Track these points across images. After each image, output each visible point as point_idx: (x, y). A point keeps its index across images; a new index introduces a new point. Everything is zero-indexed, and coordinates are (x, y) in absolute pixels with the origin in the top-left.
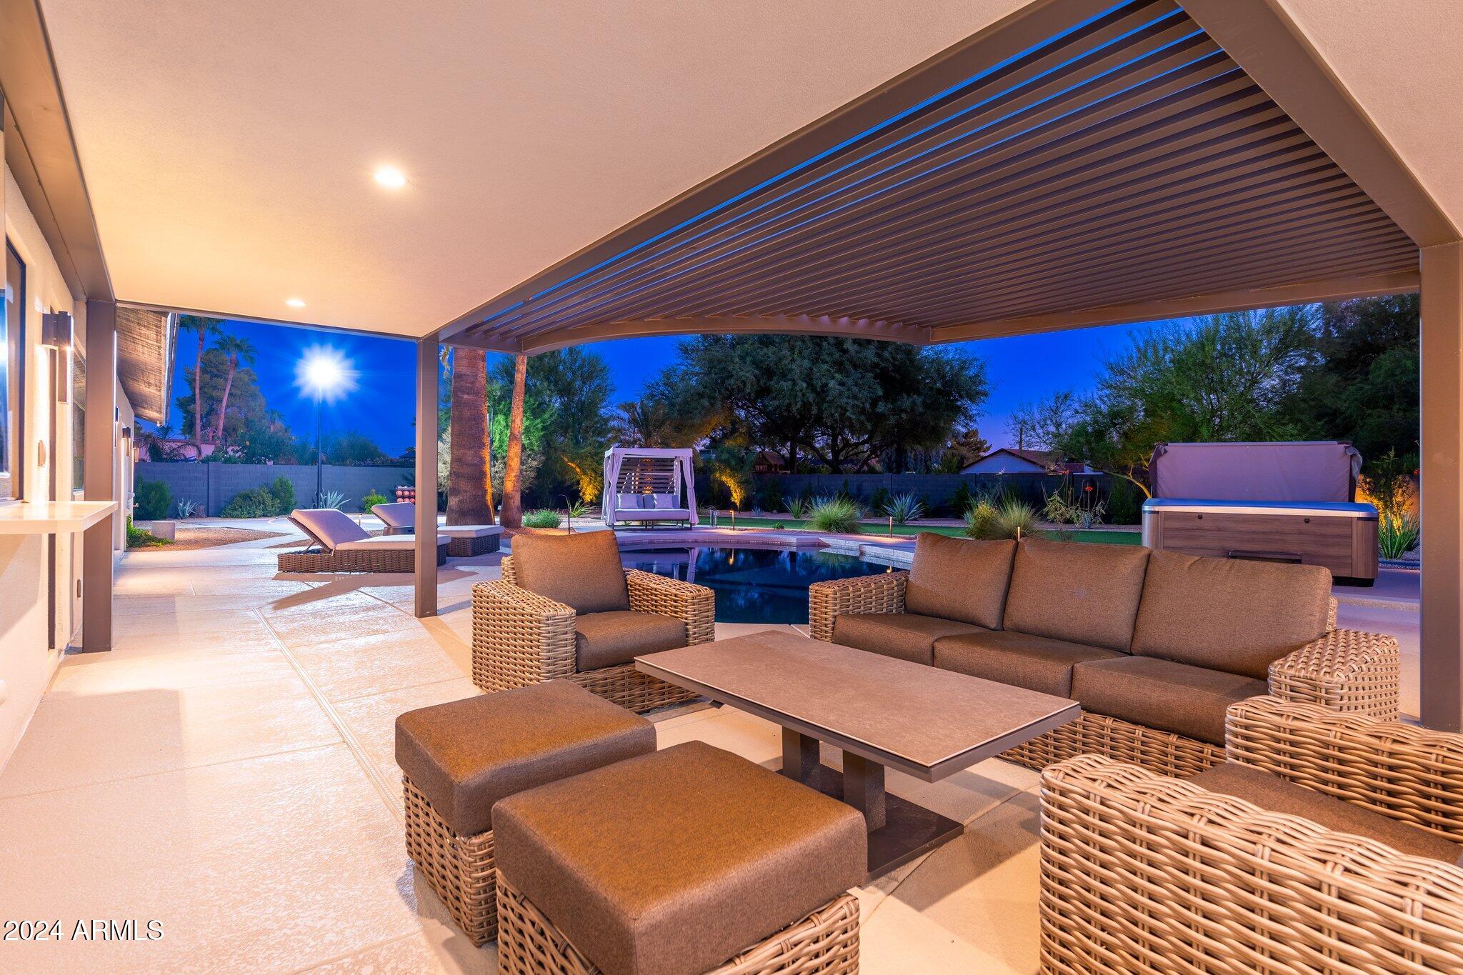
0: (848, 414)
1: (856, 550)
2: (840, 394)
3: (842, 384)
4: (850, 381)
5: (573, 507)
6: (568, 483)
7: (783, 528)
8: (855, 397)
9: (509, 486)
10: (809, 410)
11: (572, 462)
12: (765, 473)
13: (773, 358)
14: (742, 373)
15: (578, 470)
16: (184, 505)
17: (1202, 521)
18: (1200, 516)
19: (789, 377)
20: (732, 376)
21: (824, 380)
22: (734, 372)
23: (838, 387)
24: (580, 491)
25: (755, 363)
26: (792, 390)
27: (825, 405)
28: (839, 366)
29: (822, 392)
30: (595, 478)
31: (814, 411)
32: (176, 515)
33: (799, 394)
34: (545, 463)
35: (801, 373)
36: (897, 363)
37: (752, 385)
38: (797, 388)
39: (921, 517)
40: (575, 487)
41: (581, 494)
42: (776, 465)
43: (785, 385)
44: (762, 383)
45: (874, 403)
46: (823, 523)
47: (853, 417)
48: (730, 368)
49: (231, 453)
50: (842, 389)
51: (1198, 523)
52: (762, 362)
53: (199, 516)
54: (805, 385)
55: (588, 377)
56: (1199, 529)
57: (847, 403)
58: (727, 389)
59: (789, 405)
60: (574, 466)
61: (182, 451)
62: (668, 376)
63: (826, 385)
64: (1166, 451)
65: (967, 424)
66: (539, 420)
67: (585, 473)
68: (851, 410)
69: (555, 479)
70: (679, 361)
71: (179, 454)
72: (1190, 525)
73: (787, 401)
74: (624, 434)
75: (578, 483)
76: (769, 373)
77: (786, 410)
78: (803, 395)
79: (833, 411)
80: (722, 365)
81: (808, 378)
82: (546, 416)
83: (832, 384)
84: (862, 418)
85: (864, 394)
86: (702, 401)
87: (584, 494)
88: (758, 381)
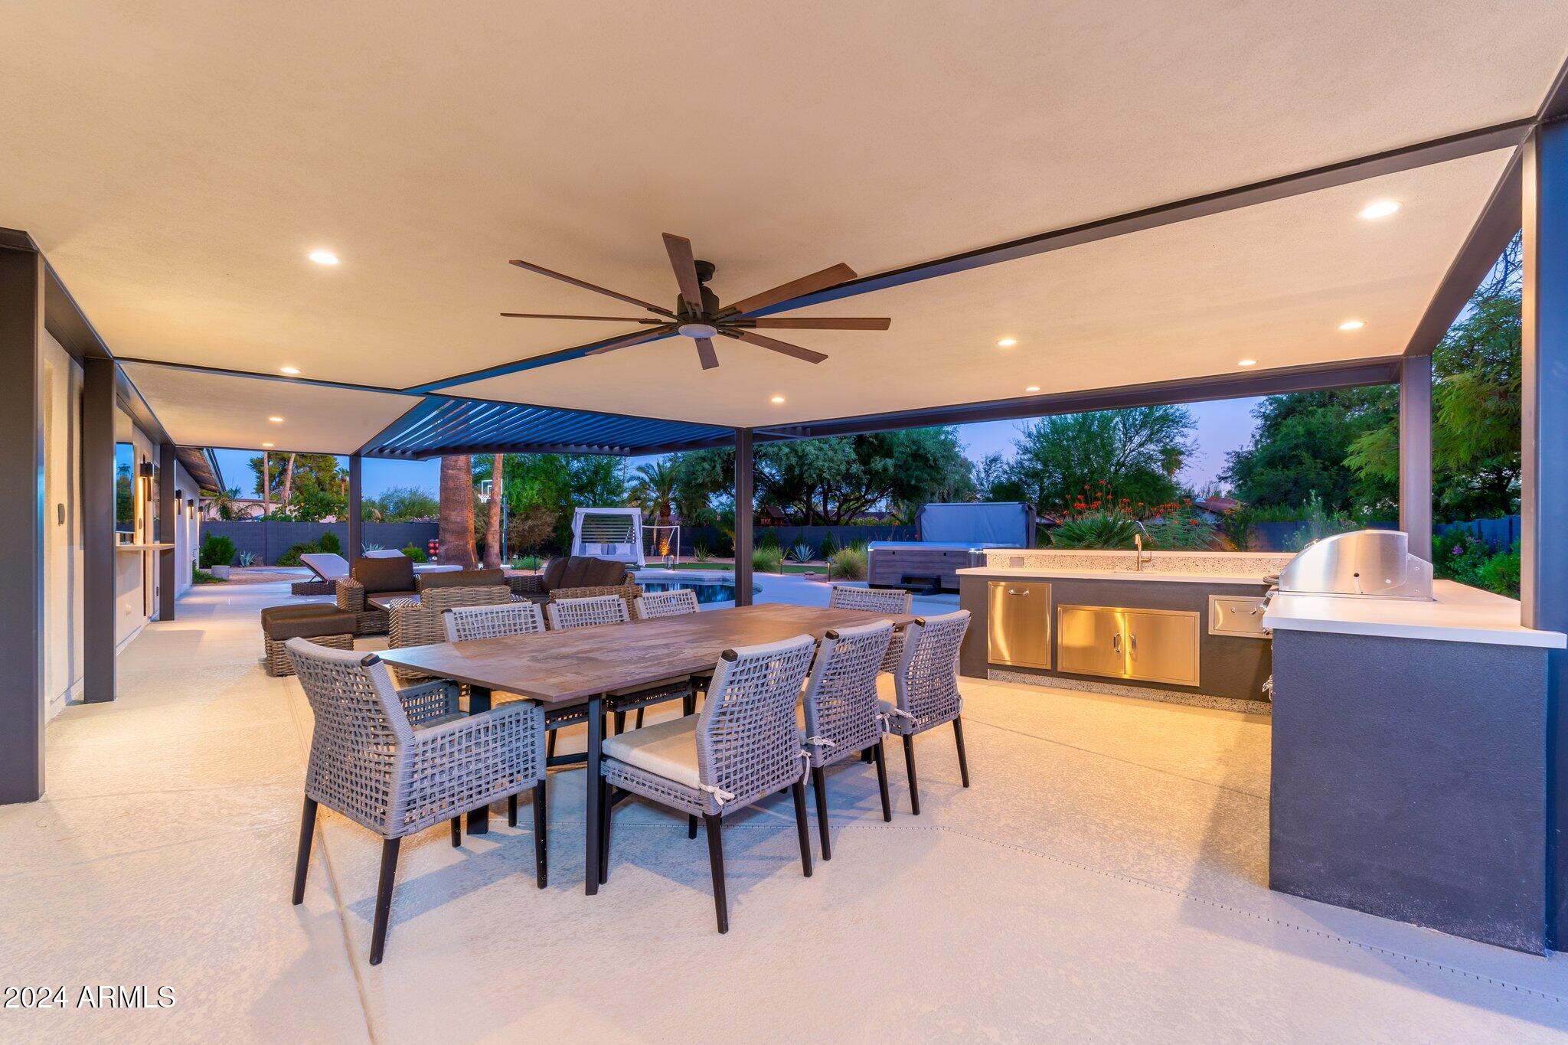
9: (490, 538)
16: (245, 556)
27: (806, 468)
32: (238, 564)
39: (811, 559)
42: (778, 518)
49: (288, 513)
53: (257, 565)
57: (824, 466)
61: (249, 511)
71: (246, 514)
72: (888, 558)
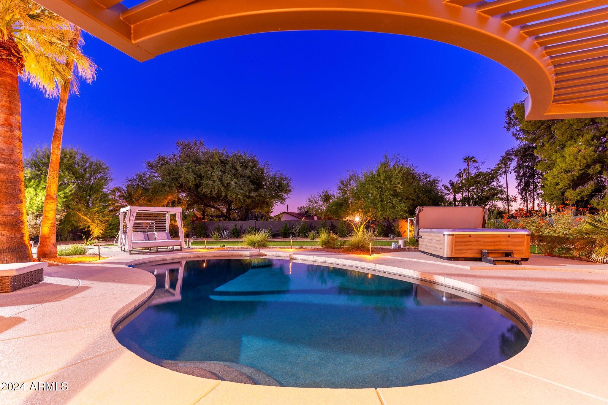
0: (239, 196)
1: (288, 257)
2: (236, 188)
3: (236, 183)
4: (240, 182)
5: (87, 240)
6: (82, 227)
7: (224, 246)
8: (242, 189)
9: (45, 230)
10: (221, 194)
11: (85, 215)
12: (195, 221)
13: (203, 170)
14: (187, 176)
15: (89, 220)
17: (470, 238)
18: (470, 236)
19: (211, 179)
20: (182, 177)
21: (228, 181)
22: (183, 176)
23: (235, 184)
24: (90, 231)
25: (195, 173)
26: (213, 185)
27: (229, 192)
28: (235, 175)
29: (227, 186)
30: (101, 224)
31: (223, 194)
33: (217, 187)
34: (66, 217)
35: (217, 177)
36: (258, 177)
37: (192, 181)
38: (216, 184)
40: (86, 229)
41: (91, 233)
42: (200, 218)
43: (210, 182)
44: (197, 181)
45: (250, 192)
46: (249, 243)
47: (241, 197)
48: (181, 173)
50: (237, 185)
51: (469, 239)
52: (197, 172)
54: (219, 183)
55: (95, 172)
56: (469, 241)
57: (239, 191)
58: (178, 183)
59: (211, 191)
60: (86, 218)
62: (141, 176)
63: (229, 183)
64: (423, 210)
65: (282, 202)
66: (62, 192)
67: (93, 221)
68: (240, 194)
69: (73, 225)
70: (147, 170)
72: (466, 240)
73: (210, 190)
74: (117, 203)
75: (89, 227)
76: (201, 177)
77: (210, 193)
78: (218, 187)
79: (232, 195)
80: (176, 172)
81: (221, 180)
82: (67, 190)
83: (232, 183)
84: (245, 198)
85: (245, 188)
86: (165, 187)
87: (93, 233)
88: (195, 180)
